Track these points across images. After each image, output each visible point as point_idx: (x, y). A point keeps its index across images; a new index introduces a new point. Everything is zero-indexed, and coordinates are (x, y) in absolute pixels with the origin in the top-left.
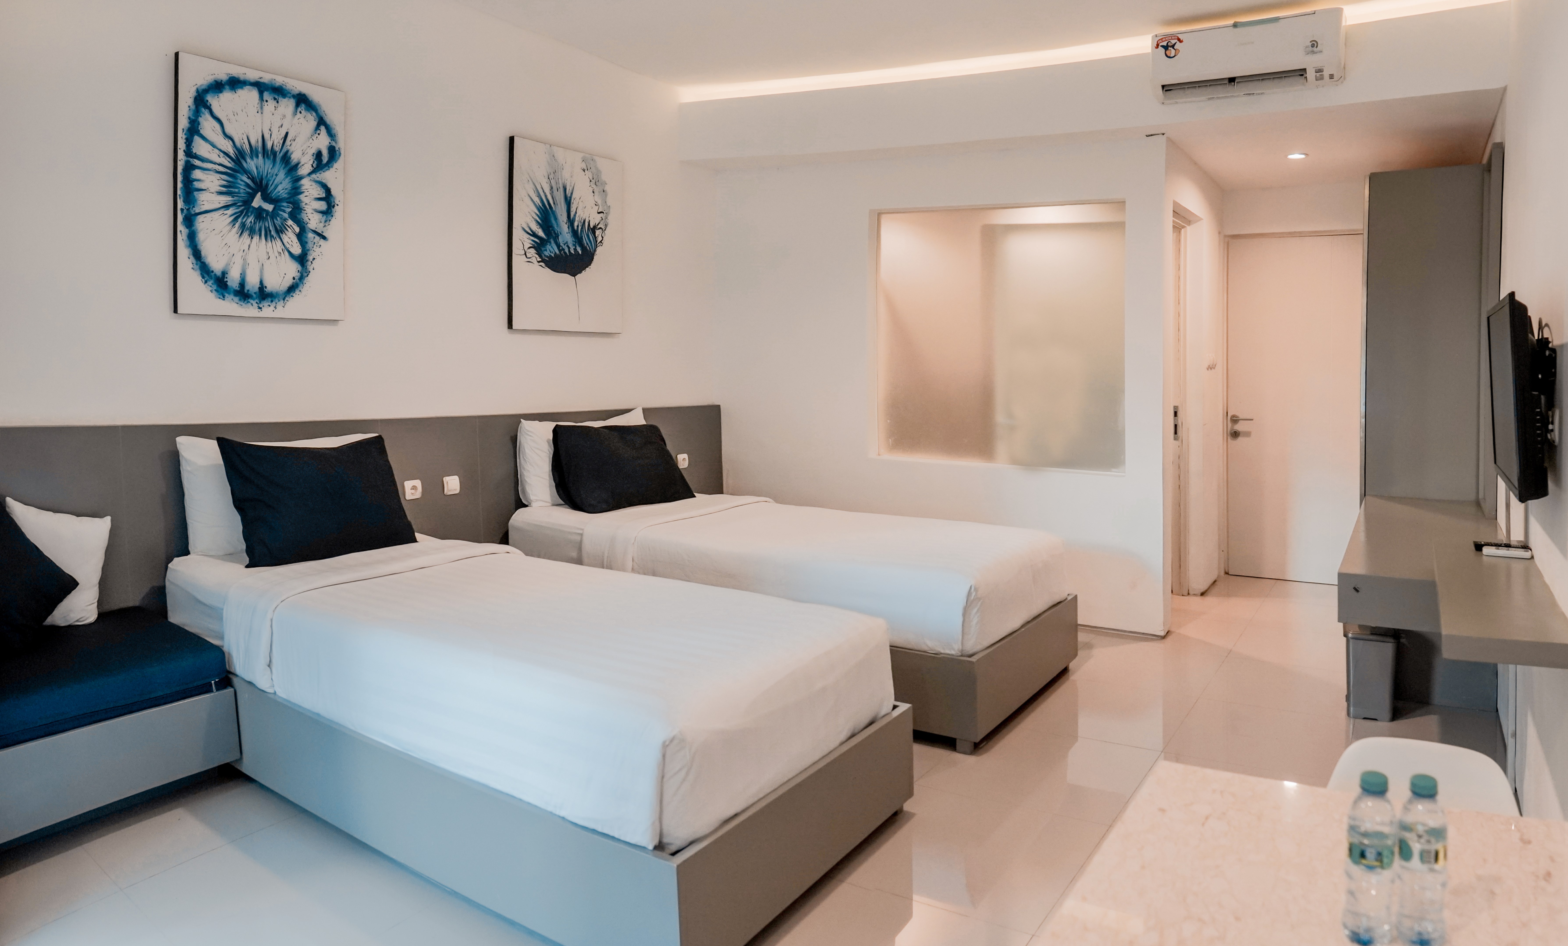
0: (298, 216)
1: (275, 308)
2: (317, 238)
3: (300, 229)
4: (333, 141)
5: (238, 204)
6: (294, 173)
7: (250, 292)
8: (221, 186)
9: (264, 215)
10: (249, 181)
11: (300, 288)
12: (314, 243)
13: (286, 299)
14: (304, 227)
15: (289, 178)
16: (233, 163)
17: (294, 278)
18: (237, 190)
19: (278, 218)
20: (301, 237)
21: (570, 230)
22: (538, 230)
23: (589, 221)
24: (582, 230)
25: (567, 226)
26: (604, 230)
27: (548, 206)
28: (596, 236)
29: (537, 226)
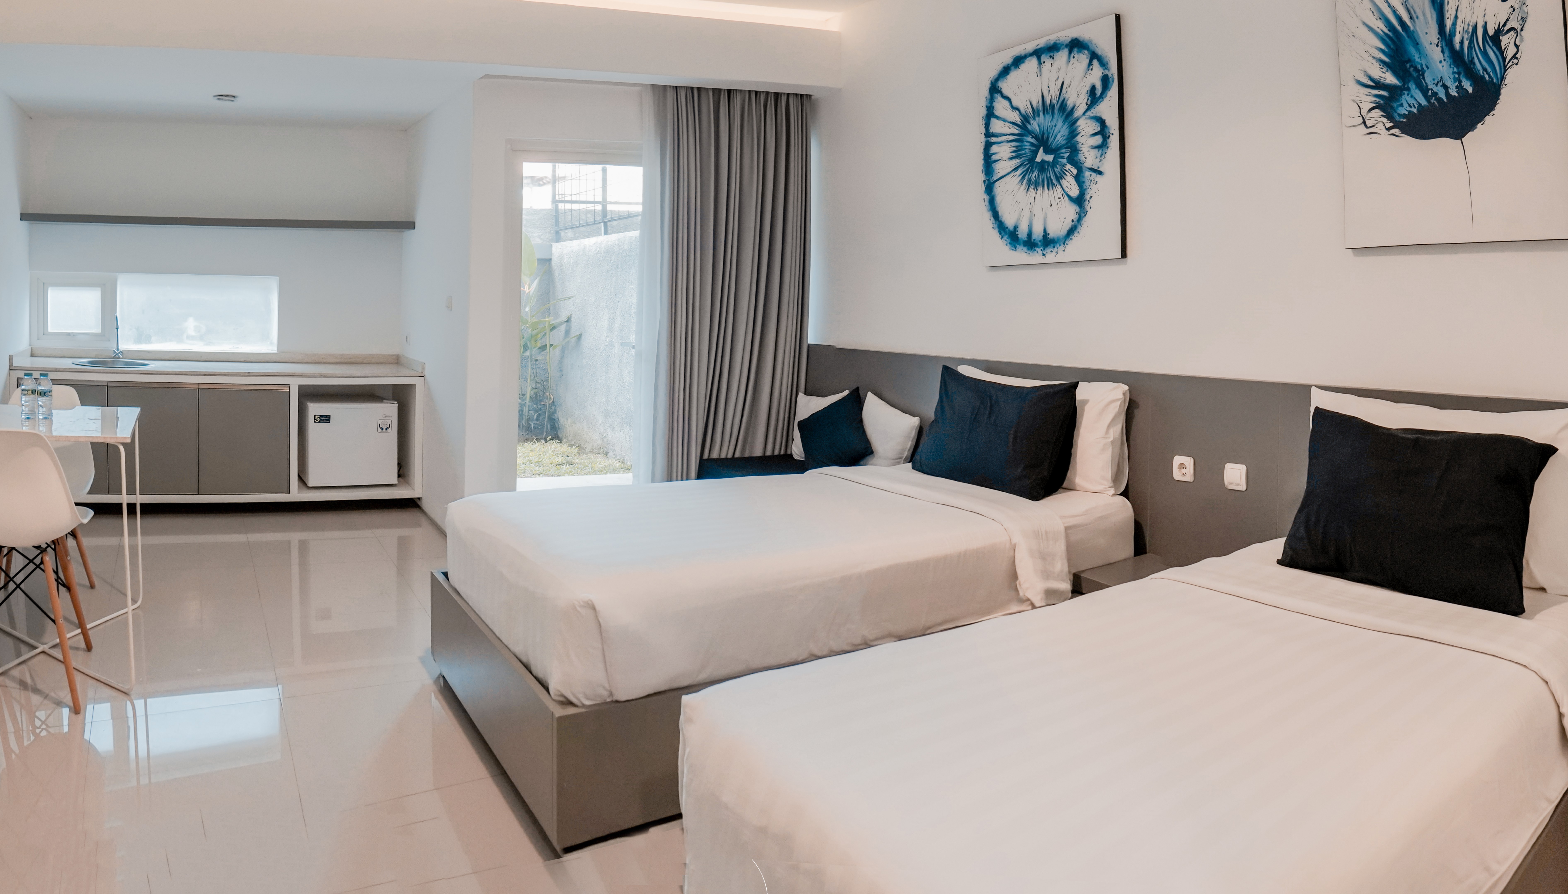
0: (1075, 158)
1: (1057, 253)
2: (1094, 174)
3: (1077, 170)
4: (1105, 70)
5: (1025, 163)
6: (1071, 117)
7: (1036, 241)
8: (1011, 153)
9: (1046, 167)
10: (1032, 140)
11: (1078, 230)
12: (1091, 181)
13: (1066, 242)
14: (1081, 167)
15: (1067, 123)
16: (1020, 129)
17: (1073, 221)
18: (1023, 152)
19: (1058, 166)
20: (1078, 178)
21: (1446, 55)
22: (1383, 75)
23: (1484, 23)
24: (1470, 47)
25: (1439, 49)
26: (1519, 30)
27: (1399, 28)
28: (1503, 49)
29: (1382, 68)
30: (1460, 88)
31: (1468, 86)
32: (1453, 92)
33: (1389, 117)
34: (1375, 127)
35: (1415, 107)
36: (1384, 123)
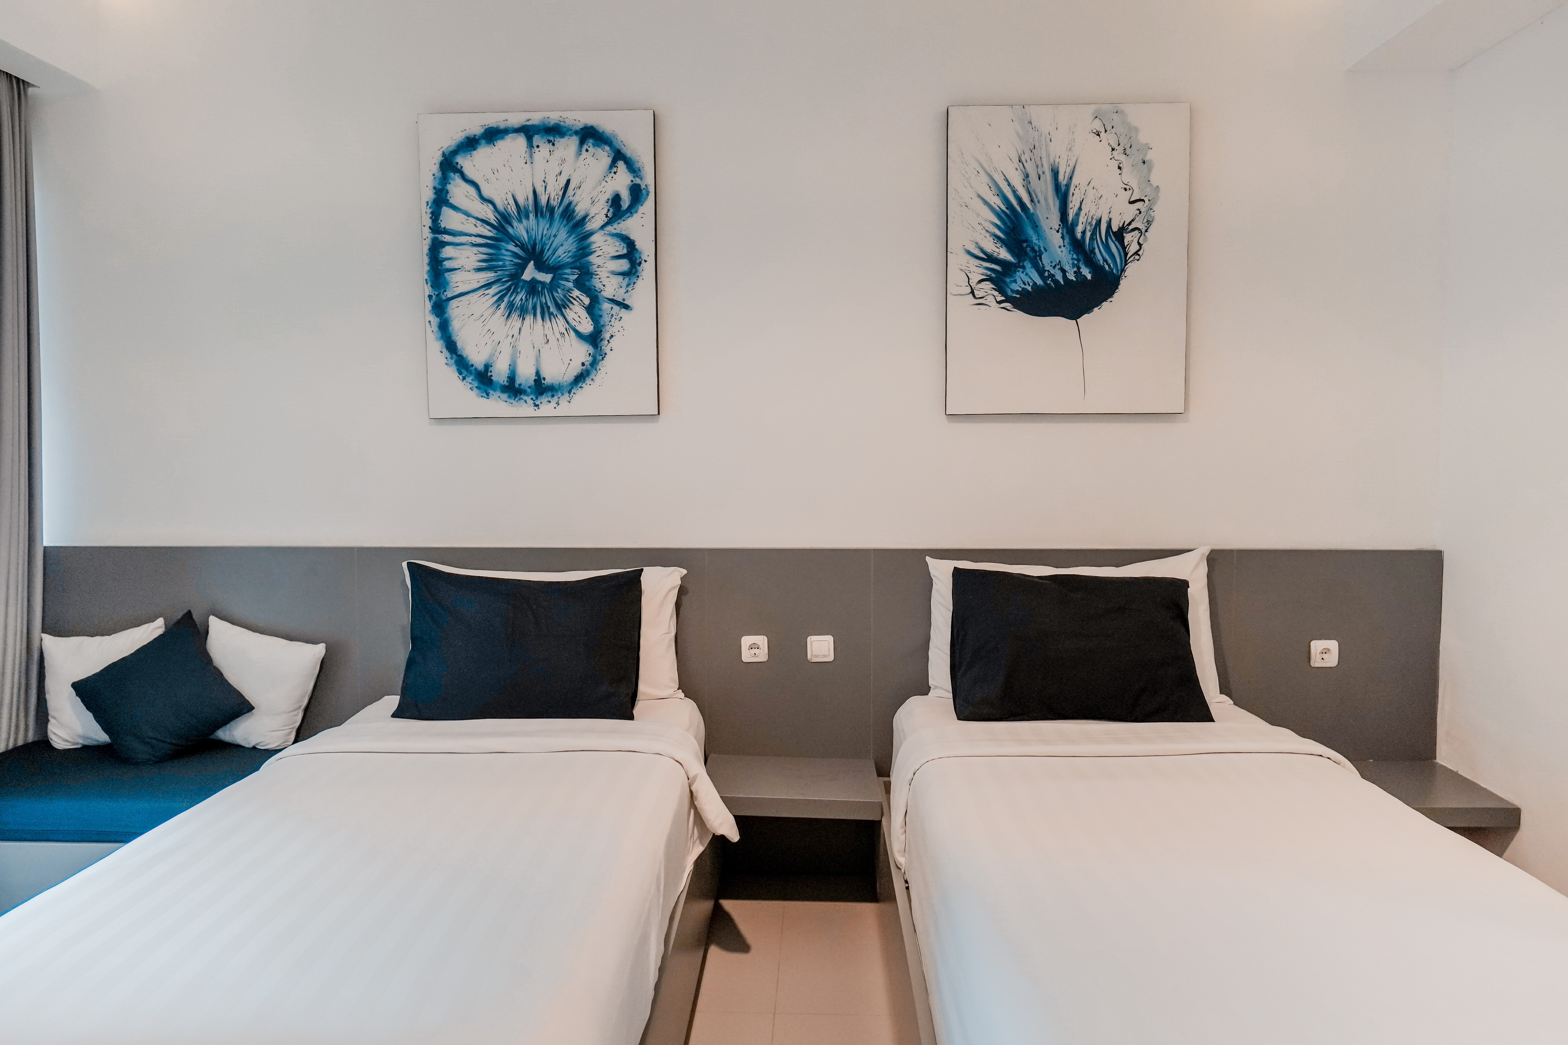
21: (1065, 241)
22: (997, 250)
23: (1108, 219)
24: (1092, 238)
25: (1059, 235)
26: (1143, 231)
27: (1018, 209)
28: (1126, 245)
29: (996, 243)
30: (1078, 273)
31: (1086, 272)
32: (1071, 276)
33: (1001, 291)
34: (985, 298)
35: (1029, 285)
36: (994, 296)
